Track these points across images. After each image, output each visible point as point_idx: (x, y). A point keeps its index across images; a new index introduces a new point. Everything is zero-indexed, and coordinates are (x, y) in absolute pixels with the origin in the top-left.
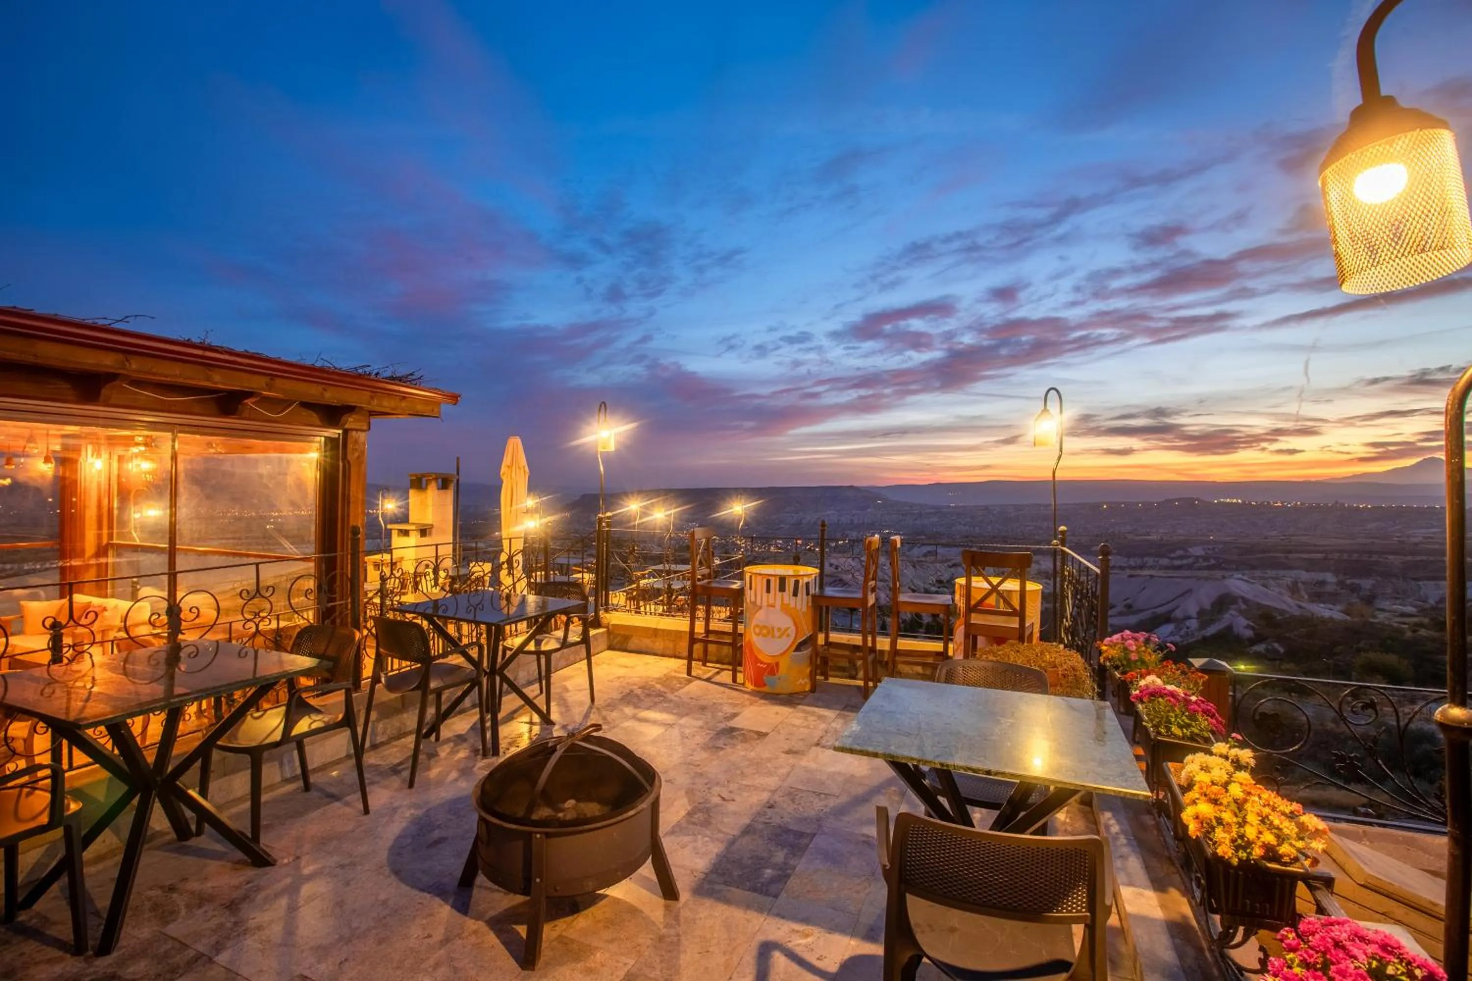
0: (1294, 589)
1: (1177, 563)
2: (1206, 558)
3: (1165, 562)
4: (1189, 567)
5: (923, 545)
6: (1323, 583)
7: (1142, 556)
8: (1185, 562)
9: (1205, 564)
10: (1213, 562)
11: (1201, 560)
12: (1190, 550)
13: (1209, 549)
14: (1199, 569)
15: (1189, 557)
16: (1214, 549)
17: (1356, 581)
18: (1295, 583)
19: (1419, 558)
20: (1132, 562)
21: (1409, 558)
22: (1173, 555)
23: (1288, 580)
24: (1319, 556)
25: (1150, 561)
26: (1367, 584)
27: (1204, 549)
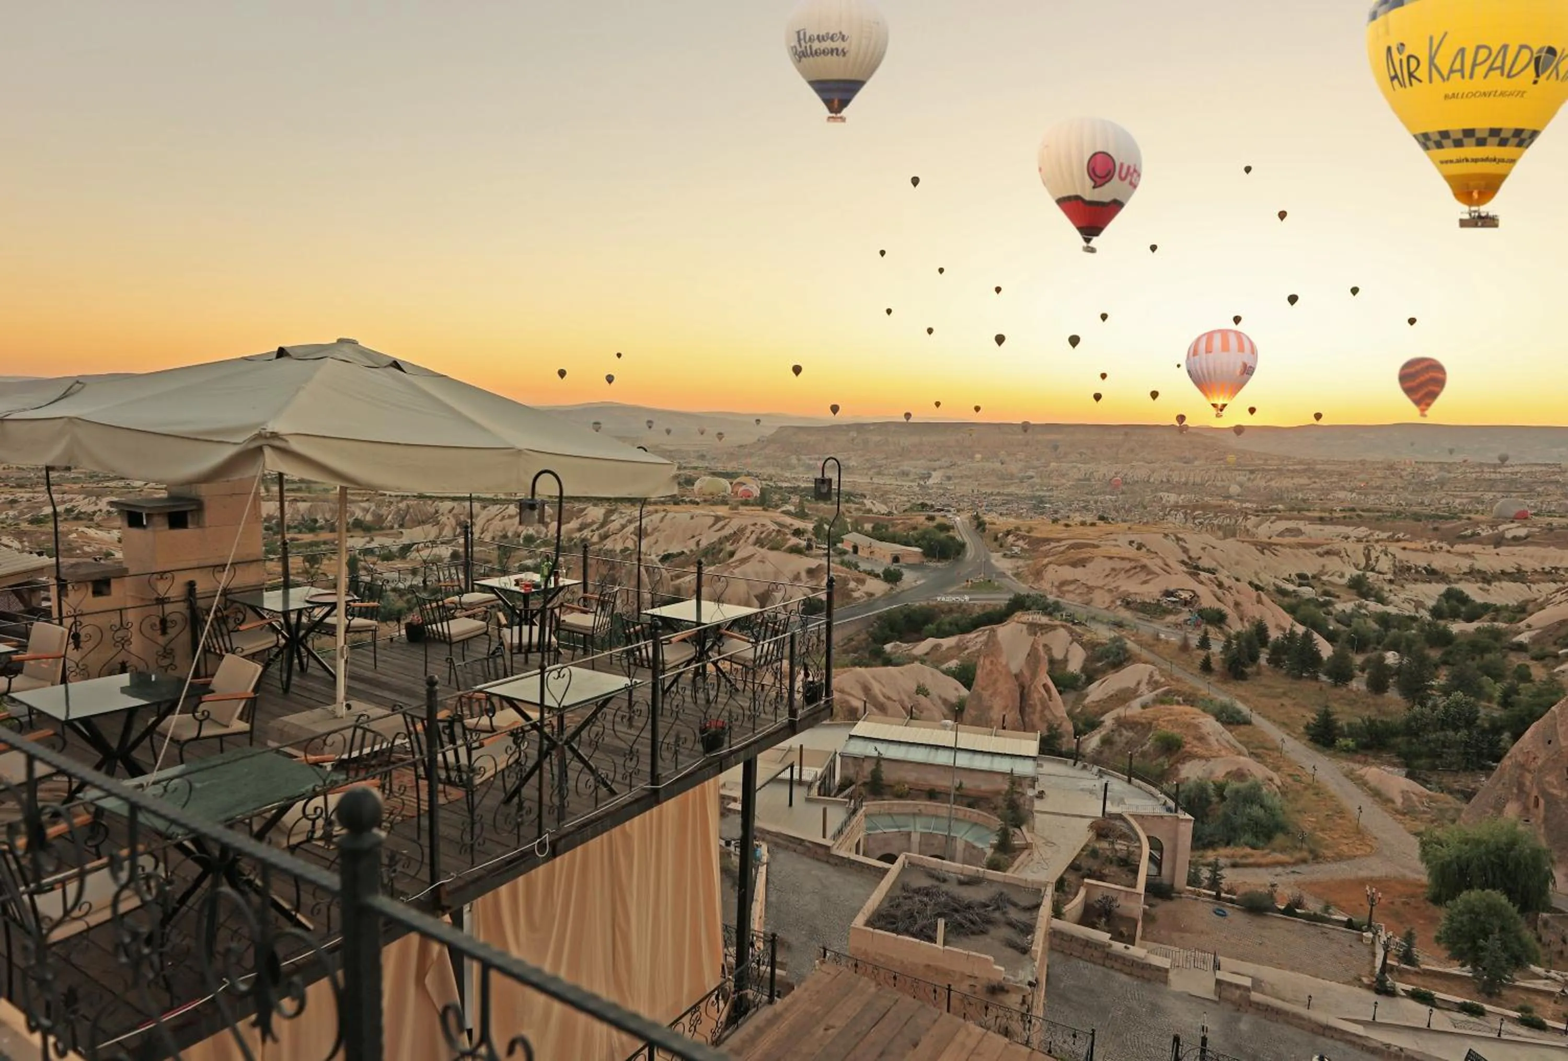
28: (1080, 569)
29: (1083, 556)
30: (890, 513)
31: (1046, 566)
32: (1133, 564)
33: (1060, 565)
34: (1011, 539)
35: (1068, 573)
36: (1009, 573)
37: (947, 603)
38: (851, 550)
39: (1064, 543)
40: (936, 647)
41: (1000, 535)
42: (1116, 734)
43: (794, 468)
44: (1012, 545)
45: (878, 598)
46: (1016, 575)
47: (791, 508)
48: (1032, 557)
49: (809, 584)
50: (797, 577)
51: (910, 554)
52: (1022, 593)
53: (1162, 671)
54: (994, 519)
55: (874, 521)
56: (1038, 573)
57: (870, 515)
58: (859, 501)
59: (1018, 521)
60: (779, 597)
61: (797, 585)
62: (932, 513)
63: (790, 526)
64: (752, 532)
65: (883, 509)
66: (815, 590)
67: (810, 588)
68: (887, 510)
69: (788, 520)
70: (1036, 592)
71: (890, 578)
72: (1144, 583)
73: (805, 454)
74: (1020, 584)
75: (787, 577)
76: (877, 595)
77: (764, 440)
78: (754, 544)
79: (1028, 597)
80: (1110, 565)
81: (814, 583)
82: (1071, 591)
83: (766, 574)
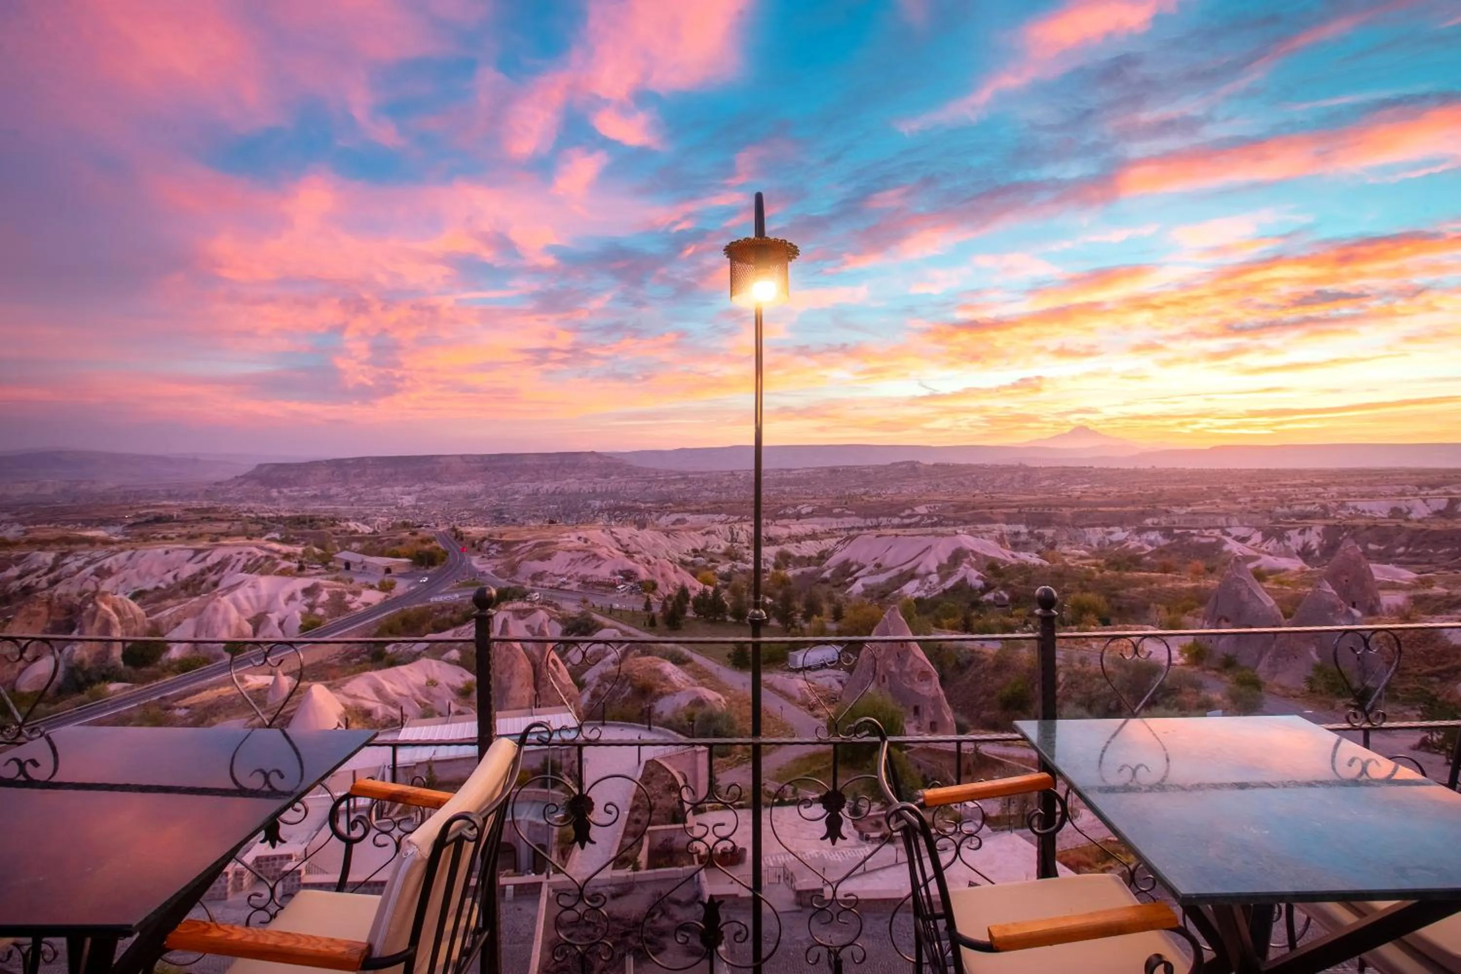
0: (1000, 540)
1: (907, 521)
2: (930, 516)
3: (896, 521)
4: (916, 525)
5: (672, 512)
6: (1017, 534)
7: (877, 517)
8: (913, 520)
9: (929, 521)
10: (936, 519)
11: (926, 518)
12: (916, 509)
13: (931, 508)
15: (916, 515)
16: (935, 507)
17: (1041, 531)
18: (1002, 535)
19: (1083, 509)
20: (868, 522)
21: (1076, 509)
22: (903, 514)
23: (997, 533)
24: (1015, 510)
25: (884, 520)
26: (1049, 532)
27: (927, 508)
28: (547, 562)
29: (548, 551)
30: (375, 532)
31: (519, 562)
32: (587, 554)
33: (531, 560)
34: (486, 544)
35: (537, 566)
36: (488, 571)
37: (440, 603)
38: (343, 567)
39: (529, 543)
40: (436, 641)
41: (477, 542)
42: (602, 688)
43: (275, 500)
44: (488, 549)
45: (375, 607)
46: (494, 572)
47: (277, 536)
48: (506, 557)
49: (305, 602)
50: (292, 597)
51: (400, 565)
52: (504, 586)
53: (622, 632)
54: (469, 529)
55: (360, 540)
56: (513, 569)
57: (356, 535)
58: (343, 524)
59: (489, 529)
60: (274, 618)
61: (293, 604)
62: (413, 530)
63: (278, 552)
64: (238, 560)
65: (367, 529)
66: (312, 607)
67: (306, 605)
68: (371, 530)
69: (276, 546)
70: (514, 585)
71: (385, 587)
72: (597, 567)
73: (286, 487)
74: (500, 580)
75: (282, 599)
76: (374, 604)
77: (242, 477)
78: (242, 571)
79: (509, 589)
80: (570, 556)
81: (310, 600)
82: (541, 580)
83: (258, 598)
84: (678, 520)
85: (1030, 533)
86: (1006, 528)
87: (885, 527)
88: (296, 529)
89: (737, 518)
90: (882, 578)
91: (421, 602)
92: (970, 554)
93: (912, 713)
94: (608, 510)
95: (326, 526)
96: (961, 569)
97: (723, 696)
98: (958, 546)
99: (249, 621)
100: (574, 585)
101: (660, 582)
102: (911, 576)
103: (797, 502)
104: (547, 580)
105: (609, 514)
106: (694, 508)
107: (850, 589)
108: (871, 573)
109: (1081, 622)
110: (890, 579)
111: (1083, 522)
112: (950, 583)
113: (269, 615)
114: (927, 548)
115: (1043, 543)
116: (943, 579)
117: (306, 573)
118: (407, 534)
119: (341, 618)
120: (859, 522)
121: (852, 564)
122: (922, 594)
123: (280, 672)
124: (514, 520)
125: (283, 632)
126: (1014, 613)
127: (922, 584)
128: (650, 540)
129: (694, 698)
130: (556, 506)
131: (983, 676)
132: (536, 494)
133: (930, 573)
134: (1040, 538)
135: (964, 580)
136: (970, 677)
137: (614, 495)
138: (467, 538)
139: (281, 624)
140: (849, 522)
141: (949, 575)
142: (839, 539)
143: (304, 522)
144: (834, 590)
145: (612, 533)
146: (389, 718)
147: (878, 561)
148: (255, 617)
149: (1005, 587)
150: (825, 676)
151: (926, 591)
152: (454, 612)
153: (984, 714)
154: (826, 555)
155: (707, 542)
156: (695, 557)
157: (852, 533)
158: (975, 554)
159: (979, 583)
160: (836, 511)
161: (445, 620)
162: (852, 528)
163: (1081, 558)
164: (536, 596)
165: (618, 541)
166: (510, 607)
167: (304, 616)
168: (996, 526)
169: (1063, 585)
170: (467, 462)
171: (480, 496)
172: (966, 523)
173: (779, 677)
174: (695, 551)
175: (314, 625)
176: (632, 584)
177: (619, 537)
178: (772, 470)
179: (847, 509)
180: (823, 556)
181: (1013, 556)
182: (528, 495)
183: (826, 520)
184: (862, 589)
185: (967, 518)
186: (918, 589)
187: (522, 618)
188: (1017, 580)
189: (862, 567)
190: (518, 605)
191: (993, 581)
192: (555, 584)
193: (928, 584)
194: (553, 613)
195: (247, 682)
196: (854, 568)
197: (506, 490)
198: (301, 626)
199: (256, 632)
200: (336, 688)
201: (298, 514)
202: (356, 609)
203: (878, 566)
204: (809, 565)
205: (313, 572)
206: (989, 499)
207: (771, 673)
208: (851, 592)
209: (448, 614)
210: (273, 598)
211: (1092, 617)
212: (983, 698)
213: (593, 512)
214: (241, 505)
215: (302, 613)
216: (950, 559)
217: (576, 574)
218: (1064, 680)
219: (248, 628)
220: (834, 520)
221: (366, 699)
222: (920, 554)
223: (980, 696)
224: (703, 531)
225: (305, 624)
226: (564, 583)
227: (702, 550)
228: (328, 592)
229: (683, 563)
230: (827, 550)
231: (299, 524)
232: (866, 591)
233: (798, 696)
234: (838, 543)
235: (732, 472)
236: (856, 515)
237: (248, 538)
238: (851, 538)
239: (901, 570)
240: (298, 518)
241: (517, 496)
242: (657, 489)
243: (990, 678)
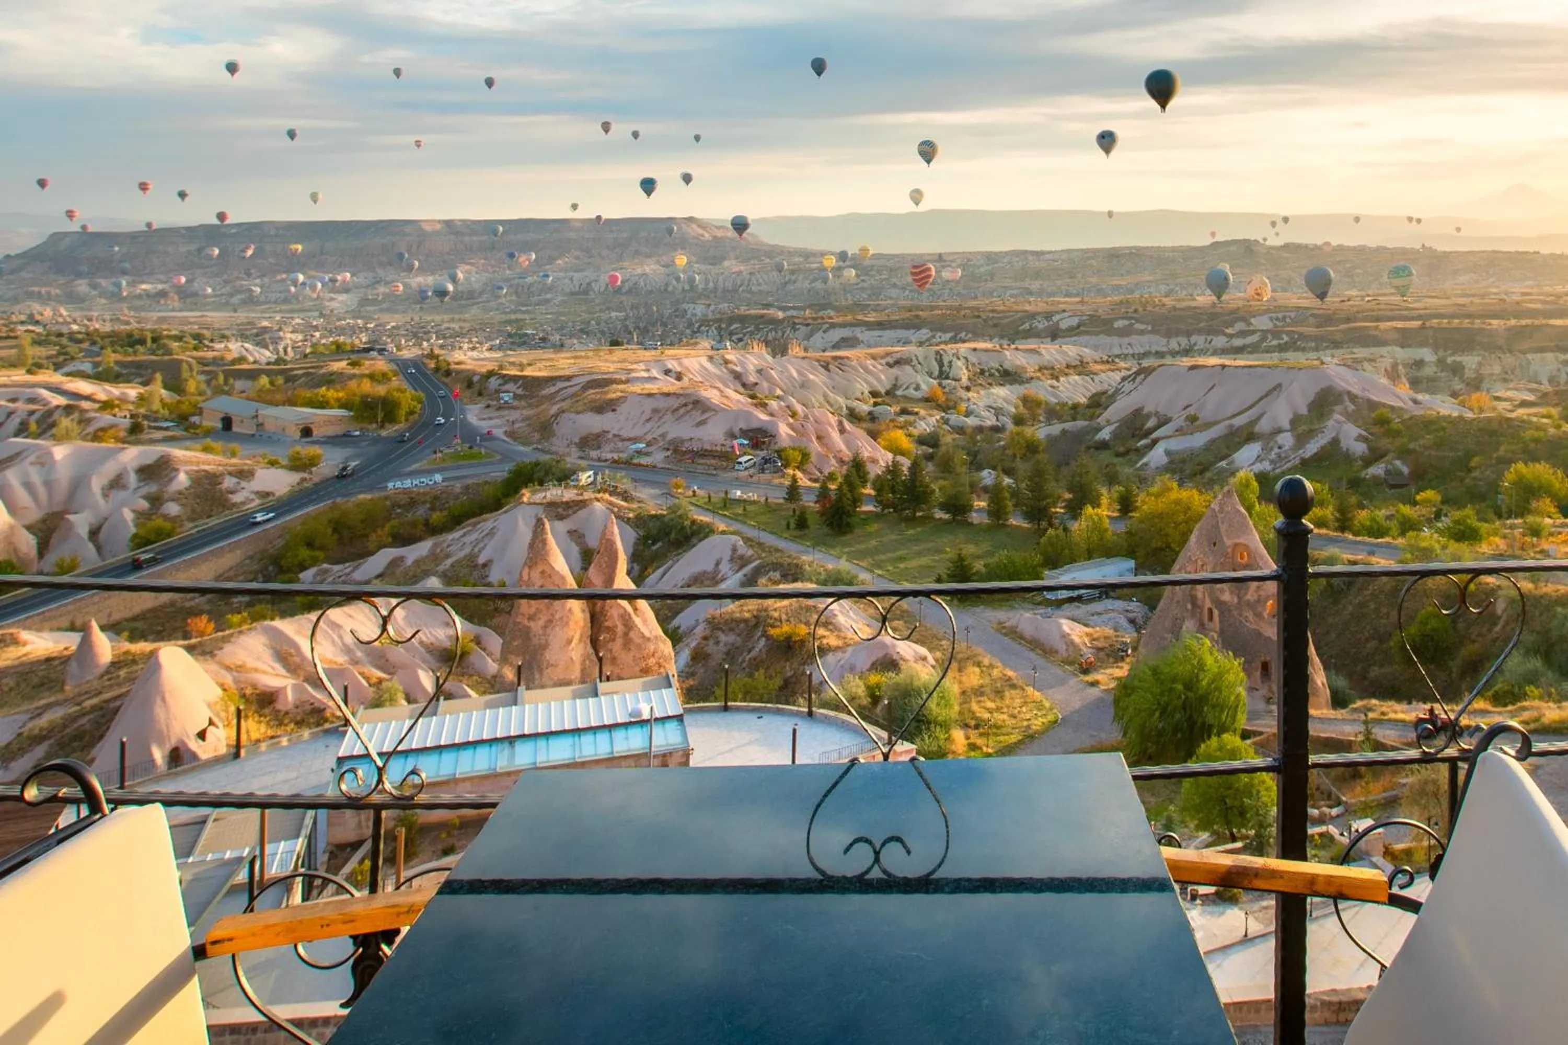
0: (1393, 375)
1: (1238, 342)
2: (1276, 334)
3: (1220, 341)
4: (1254, 349)
5: (833, 326)
6: (1422, 363)
7: (1189, 334)
8: (1249, 340)
9: (1275, 342)
10: (1285, 338)
11: (1270, 337)
12: (1253, 320)
13: (1277, 319)
14: (1268, 350)
15: (1253, 332)
16: (1284, 317)
17: (1458, 359)
18: (1395, 366)
19: (1524, 322)
20: (1174, 345)
21: (1513, 322)
22: (1230, 331)
23: (1387, 363)
24: (1416, 324)
25: (1199, 340)
26: (1470, 361)
27: (1271, 319)
28: (610, 415)
29: (613, 396)
30: (279, 361)
31: (556, 416)
32: (682, 401)
33: (578, 413)
34: (494, 383)
35: (593, 423)
36: (499, 433)
37: (405, 491)
38: (219, 425)
39: (575, 381)
40: (396, 563)
41: (476, 379)
42: (711, 642)
43: (83, 300)
44: (498, 391)
45: (280, 498)
46: (511, 434)
47: (87, 367)
48: (530, 406)
49: (145, 490)
50: (117, 483)
51: (330, 421)
52: (527, 461)
53: (747, 540)
54: (458, 356)
55: (252, 375)
56: (546, 429)
57: (245, 366)
58: (218, 346)
59: (498, 355)
60: (81, 522)
61: (118, 495)
62: (354, 357)
63: (88, 398)
64: (10, 414)
65: (265, 355)
66: (156, 501)
67: (146, 498)
68: (274, 358)
69: (84, 387)
70: (547, 457)
71: (298, 464)
72: (700, 424)
73: (106, 278)
74: (521, 448)
75: (97, 484)
76: (278, 494)
77: (17, 256)
78: (16, 435)
79: (537, 464)
80: (649, 404)
81: (153, 488)
82: (599, 447)
83: (49, 484)
84: (843, 340)
85: (1441, 362)
86: (1402, 354)
87: (1203, 352)
88: (126, 354)
89: (948, 336)
90: (1199, 440)
91: (370, 489)
92: (1346, 398)
93: (1258, 674)
94: (720, 320)
95: (184, 349)
96: (1331, 423)
97: (931, 650)
98: (1324, 385)
99: (29, 528)
100: (658, 457)
101: (815, 447)
102: (1248, 435)
103: (1052, 308)
104: (607, 448)
105: (719, 329)
106: (871, 317)
107: (1145, 460)
108: (1180, 431)
109: (1529, 512)
110: (1213, 441)
111: (1526, 345)
112: (1312, 448)
113: (71, 517)
114: (1274, 389)
115: (1461, 378)
116: (1301, 440)
117: (144, 436)
118: (343, 364)
119: (213, 522)
120: (1158, 343)
121: (1148, 416)
122: (1266, 466)
123: (95, 625)
124: (543, 339)
125: (99, 549)
126: (1418, 498)
127: (1266, 449)
128: (795, 374)
129: (880, 655)
130: (621, 315)
131: (1373, 606)
132: (586, 292)
133: (1280, 431)
134: (1457, 369)
135: (1335, 442)
136: (1350, 608)
137: (730, 293)
138: (459, 372)
139: (94, 533)
140: (1140, 343)
141: (1311, 434)
142: (1124, 373)
143: (142, 342)
144: (1116, 460)
145: (726, 362)
146: (308, 708)
147: (1191, 411)
148: (44, 521)
149: (1404, 453)
150: (1106, 611)
151: (1272, 462)
152: (433, 509)
153: (1375, 672)
154: (1103, 399)
155: (897, 379)
156: (875, 404)
157: (1146, 363)
158: (1353, 397)
159: (1360, 448)
160: (1120, 324)
161: (414, 524)
162: (1146, 355)
163: (1524, 404)
164: (585, 477)
165: (737, 376)
166: (538, 497)
167: (141, 516)
168: (1384, 350)
169: (1497, 450)
170: (457, 234)
171: (481, 293)
172: (1336, 345)
173: (1028, 615)
174: (874, 394)
175: (161, 534)
176: (762, 454)
177: (738, 369)
178: (1007, 253)
179: (1138, 321)
180: (1098, 402)
181: (1415, 402)
182: (572, 294)
183: (1103, 339)
184: (1165, 460)
185: (1338, 337)
186: (1259, 459)
187: (561, 518)
188: (1421, 442)
189: (1164, 421)
190: (554, 493)
191: (1384, 443)
192: (624, 456)
193: (1276, 450)
194: (620, 507)
195: (25, 644)
196: (1150, 424)
197: (531, 285)
198: (135, 536)
199: (43, 548)
200: (204, 653)
201: (128, 327)
202: (243, 503)
203: (1193, 419)
204: (1074, 419)
205: (159, 435)
206: (1372, 305)
207: (1012, 608)
208: (1146, 464)
209: (421, 512)
210: (78, 484)
211: (1546, 504)
212: (1373, 644)
213: (690, 325)
214: (16, 308)
215: (134, 511)
216: (1311, 406)
217: (663, 436)
218: (1505, 610)
219: (28, 543)
220: (1115, 340)
221: (264, 672)
222: (1261, 399)
223: (1367, 640)
224: (890, 360)
225: (143, 532)
226: (639, 452)
227: (888, 393)
228: (187, 473)
229: (853, 416)
230: (1105, 393)
231: (132, 345)
232: (1171, 462)
233: (1062, 648)
234: (1124, 379)
235: (940, 255)
236: (1154, 332)
237: (29, 372)
238: (1145, 372)
239: (1231, 426)
240: (130, 335)
241: (549, 296)
242: (806, 285)
243: (1384, 610)
